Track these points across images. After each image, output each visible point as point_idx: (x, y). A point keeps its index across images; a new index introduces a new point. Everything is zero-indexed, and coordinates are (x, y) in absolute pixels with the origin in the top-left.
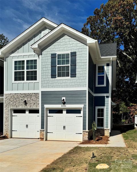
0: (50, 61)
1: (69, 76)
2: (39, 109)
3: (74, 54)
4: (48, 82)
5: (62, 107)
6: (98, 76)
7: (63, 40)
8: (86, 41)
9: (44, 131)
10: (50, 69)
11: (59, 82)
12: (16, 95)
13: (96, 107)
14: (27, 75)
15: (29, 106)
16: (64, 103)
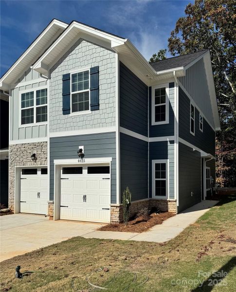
0: (61, 87)
1: (89, 109)
2: (47, 167)
3: (95, 71)
4: (59, 121)
5: (80, 163)
6: (156, 107)
7: (80, 50)
8: (110, 44)
9: (53, 203)
10: (62, 100)
11: (74, 120)
12: (23, 146)
13: (153, 161)
14: (36, 114)
15: (39, 162)
16: (82, 156)
